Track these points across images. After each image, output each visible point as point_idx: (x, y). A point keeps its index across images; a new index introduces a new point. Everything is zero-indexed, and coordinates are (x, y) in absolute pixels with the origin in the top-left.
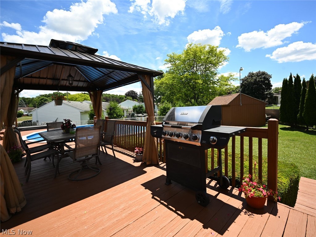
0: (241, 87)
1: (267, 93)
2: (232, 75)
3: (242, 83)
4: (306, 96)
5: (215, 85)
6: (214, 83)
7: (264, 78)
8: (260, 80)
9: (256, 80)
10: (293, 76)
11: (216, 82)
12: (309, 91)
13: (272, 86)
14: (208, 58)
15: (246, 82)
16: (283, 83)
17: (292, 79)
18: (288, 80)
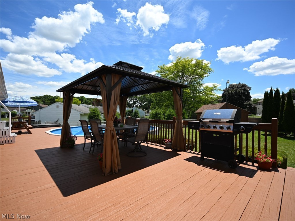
0: (222, 98)
1: (246, 104)
2: (216, 85)
3: (224, 93)
4: (285, 107)
5: (201, 95)
6: (200, 92)
7: (244, 89)
8: (240, 91)
9: (236, 91)
10: (273, 90)
11: (202, 91)
12: (287, 102)
13: (251, 97)
14: (195, 70)
15: (227, 93)
16: (264, 95)
17: (272, 92)
18: (269, 93)
